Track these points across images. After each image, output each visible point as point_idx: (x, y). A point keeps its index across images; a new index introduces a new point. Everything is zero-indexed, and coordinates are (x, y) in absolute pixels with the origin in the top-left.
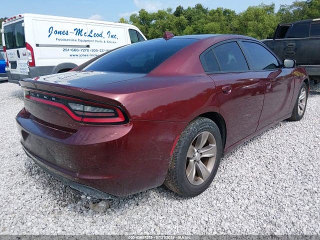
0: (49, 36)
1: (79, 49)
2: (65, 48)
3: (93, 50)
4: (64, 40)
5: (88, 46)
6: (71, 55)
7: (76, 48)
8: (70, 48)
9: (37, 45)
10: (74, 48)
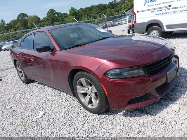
0: (144, 5)
1: (162, 9)
2: (153, 11)
3: (173, 8)
4: (153, 5)
5: (170, 6)
6: (156, 15)
7: (160, 9)
8: (156, 10)
9: (138, 12)
10: (158, 10)
